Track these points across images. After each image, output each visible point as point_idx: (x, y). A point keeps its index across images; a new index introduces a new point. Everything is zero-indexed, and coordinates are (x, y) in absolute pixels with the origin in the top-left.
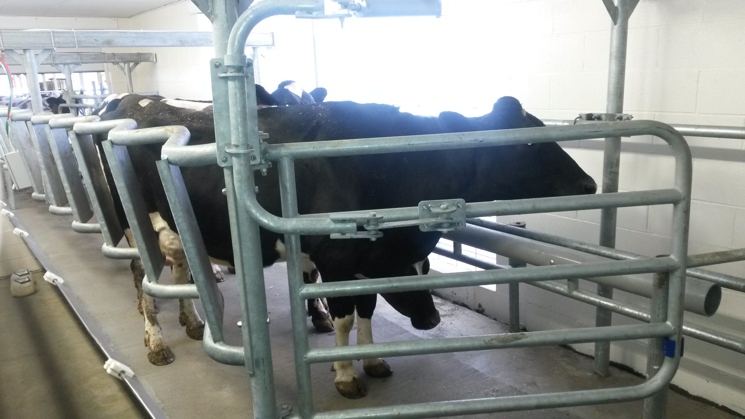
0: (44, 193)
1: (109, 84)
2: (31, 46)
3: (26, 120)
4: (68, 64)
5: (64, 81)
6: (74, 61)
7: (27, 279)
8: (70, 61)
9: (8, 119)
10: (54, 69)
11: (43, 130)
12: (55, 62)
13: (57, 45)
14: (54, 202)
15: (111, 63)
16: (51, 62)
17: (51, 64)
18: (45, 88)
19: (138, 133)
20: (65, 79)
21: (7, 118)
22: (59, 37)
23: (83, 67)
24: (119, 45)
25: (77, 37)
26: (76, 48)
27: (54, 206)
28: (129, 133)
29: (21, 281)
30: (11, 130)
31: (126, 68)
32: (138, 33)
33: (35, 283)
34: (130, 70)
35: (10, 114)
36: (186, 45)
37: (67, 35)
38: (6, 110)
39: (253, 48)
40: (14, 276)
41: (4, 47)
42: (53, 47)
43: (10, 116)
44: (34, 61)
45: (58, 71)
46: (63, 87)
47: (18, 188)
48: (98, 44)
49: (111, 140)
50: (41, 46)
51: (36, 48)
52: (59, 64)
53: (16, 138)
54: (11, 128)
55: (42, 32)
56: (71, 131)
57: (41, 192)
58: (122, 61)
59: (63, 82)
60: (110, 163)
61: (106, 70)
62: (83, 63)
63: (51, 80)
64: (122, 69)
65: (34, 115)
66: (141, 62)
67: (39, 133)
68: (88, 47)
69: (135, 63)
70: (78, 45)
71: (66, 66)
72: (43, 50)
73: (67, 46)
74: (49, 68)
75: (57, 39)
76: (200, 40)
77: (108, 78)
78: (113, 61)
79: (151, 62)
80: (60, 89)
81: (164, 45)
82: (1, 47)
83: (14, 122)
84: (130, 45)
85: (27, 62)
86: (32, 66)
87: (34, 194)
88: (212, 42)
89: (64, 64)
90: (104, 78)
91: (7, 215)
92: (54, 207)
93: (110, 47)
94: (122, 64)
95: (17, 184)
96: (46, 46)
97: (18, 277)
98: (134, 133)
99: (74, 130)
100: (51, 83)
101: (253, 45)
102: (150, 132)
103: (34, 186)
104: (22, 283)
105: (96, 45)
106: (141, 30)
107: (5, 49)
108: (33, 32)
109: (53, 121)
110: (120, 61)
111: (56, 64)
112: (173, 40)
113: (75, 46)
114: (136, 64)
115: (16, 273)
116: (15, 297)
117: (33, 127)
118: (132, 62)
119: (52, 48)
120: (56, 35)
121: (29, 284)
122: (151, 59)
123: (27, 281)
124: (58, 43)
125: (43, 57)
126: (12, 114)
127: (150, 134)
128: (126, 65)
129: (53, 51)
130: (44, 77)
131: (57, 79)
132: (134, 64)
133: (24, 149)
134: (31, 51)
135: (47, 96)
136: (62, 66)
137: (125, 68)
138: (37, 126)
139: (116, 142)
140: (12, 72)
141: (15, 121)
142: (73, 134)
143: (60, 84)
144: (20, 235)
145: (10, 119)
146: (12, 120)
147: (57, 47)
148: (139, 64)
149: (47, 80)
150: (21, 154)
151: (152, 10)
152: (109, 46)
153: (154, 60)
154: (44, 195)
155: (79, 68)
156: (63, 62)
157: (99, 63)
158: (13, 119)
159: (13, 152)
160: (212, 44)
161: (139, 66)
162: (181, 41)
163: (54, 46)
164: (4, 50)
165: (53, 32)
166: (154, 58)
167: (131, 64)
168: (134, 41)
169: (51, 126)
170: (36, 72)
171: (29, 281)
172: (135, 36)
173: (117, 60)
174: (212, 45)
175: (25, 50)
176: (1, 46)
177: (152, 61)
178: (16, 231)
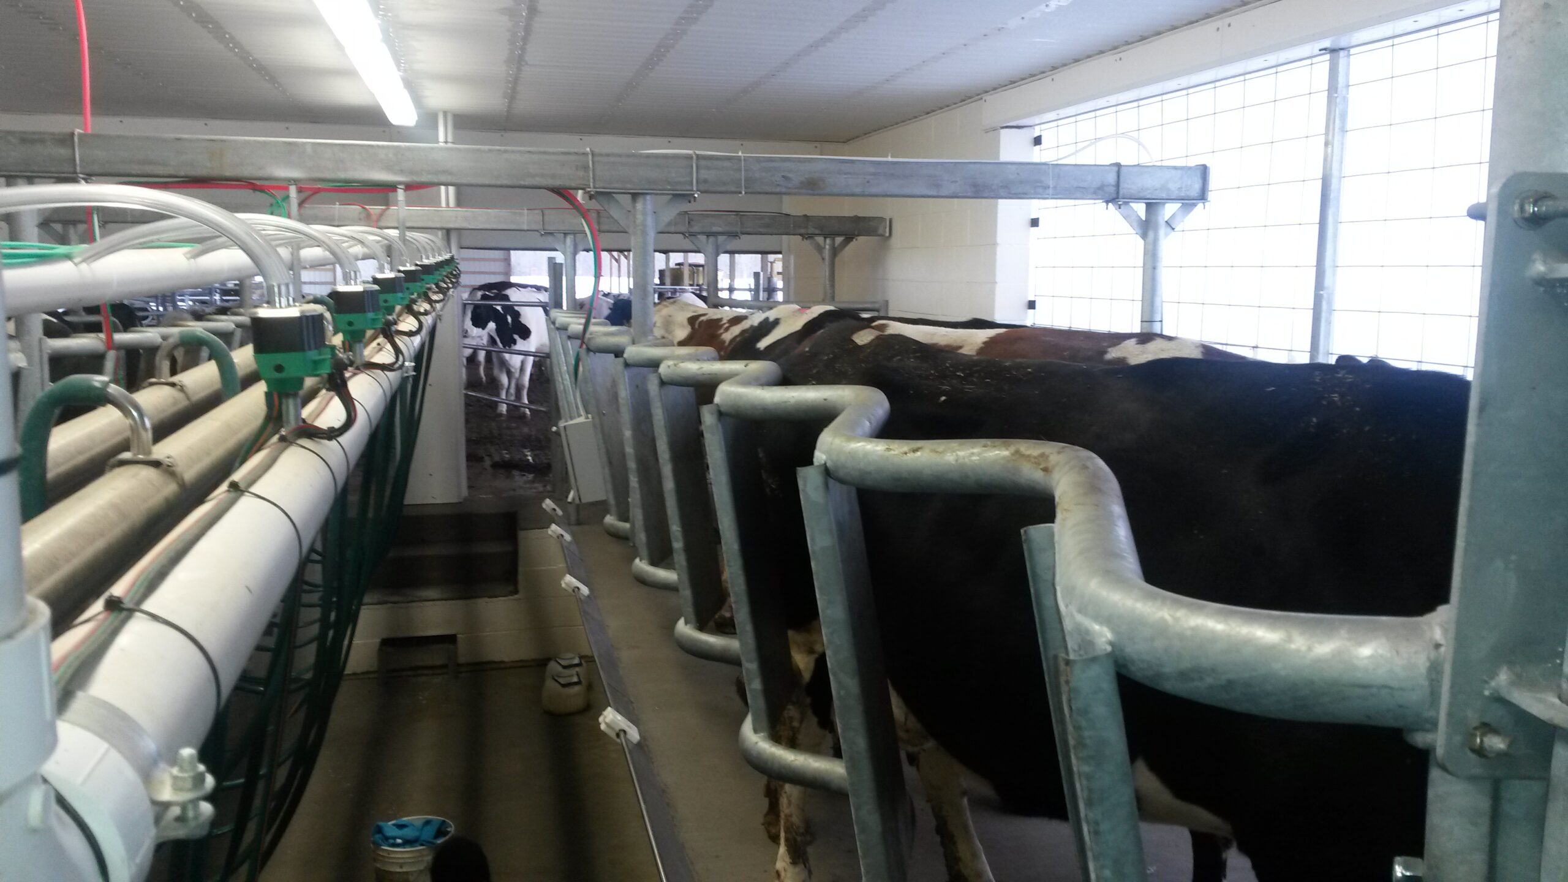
0: (626, 520)
1: (786, 281)
2: (647, 187)
3: (618, 353)
4: (715, 234)
5: (701, 269)
6: (728, 229)
7: (575, 679)
8: (720, 229)
9: (581, 347)
10: (687, 244)
11: (644, 379)
12: (692, 230)
13: (702, 187)
14: (644, 551)
15: (799, 236)
16: (683, 229)
17: (683, 234)
18: (668, 280)
19: (919, 454)
20: (702, 266)
21: (578, 342)
22: (708, 168)
23: (745, 241)
24: (835, 190)
25: (746, 170)
26: (740, 195)
27: (643, 561)
28: (888, 449)
29: (562, 681)
30: (583, 371)
31: (827, 247)
32: (879, 163)
33: (590, 687)
34: (835, 252)
35: (588, 335)
36: (985, 195)
37: (727, 164)
38: (580, 324)
39: (1148, 205)
40: (553, 667)
41: (594, 188)
42: (692, 191)
43: (586, 340)
44: (650, 221)
45: (695, 248)
46: (698, 281)
47: (580, 499)
48: (789, 188)
49: (825, 464)
50: (669, 187)
51: (658, 192)
52: (699, 233)
53: (591, 389)
54: (583, 367)
55: (676, 157)
56: (710, 406)
57: (624, 517)
58: (820, 233)
59: (698, 270)
60: (812, 540)
61: (784, 249)
62: (744, 234)
63: (678, 267)
64: (820, 249)
65: (634, 343)
66: (858, 236)
67: (637, 386)
68: (767, 193)
69: (846, 238)
70: (745, 188)
71: (711, 239)
72: (670, 197)
73: (723, 189)
74: (679, 240)
75: (704, 174)
76: (1021, 182)
77: (786, 266)
78: (803, 231)
79: (879, 236)
80: (691, 283)
81: (934, 193)
82: (590, 188)
83: (591, 354)
84: (858, 190)
85: (635, 222)
86: (644, 233)
87: (609, 519)
88: (1049, 187)
89: (709, 235)
90: (778, 267)
91: (558, 537)
92: (642, 565)
93: (813, 195)
94: (820, 239)
95: (578, 490)
96: (679, 187)
97: (560, 669)
98: (906, 453)
99: (717, 404)
100: (679, 272)
101: (1148, 197)
102: (957, 455)
103: (612, 501)
104: (564, 686)
105: (784, 190)
106: (887, 157)
107: (597, 192)
108: (657, 156)
109: (669, 366)
110: (817, 232)
111: (693, 235)
112: (956, 182)
113: (738, 190)
114: (849, 239)
115: (557, 659)
116: (549, 713)
117: (626, 373)
118: (839, 235)
119: (692, 193)
120: (703, 163)
121: (576, 689)
122: (880, 231)
123: (575, 684)
124: (706, 181)
125: (670, 214)
126: (590, 336)
127: (957, 461)
128: (828, 241)
129: (692, 199)
130: (668, 260)
131: (690, 265)
132: (844, 240)
133: (604, 414)
134: (648, 197)
135: (667, 296)
136: (703, 238)
137: (825, 248)
138: (635, 370)
139: (841, 473)
140: (603, 245)
141: (595, 354)
142: (712, 414)
143: (692, 275)
144: (574, 591)
145: (584, 346)
146: (589, 350)
147: (702, 192)
148: (854, 240)
149: (672, 265)
150: (594, 426)
151: (897, 123)
152: (811, 192)
153: (885, 232)
154: (627, 525)
155: (734, 244)
156: (708, 230)
157: (776, 234)
158: (591, 348)
159: (582, 419)
160: (1048, 194)
161: (853, 244)
162: (975, 185)
163: (695, 189)
164: (592, 193)
165: (697, 156)
166: (886, 228)
167: (839, 240)
168: (868, 182)
169: (663, 377)
170: (651, 248)
171: (579, 683)
172: (872, 170)
173: (811, 230)
174: (1048, 196)
175: (635, 196)
176: (590, 185)
177: (882, 235)
178: (566, 581)
